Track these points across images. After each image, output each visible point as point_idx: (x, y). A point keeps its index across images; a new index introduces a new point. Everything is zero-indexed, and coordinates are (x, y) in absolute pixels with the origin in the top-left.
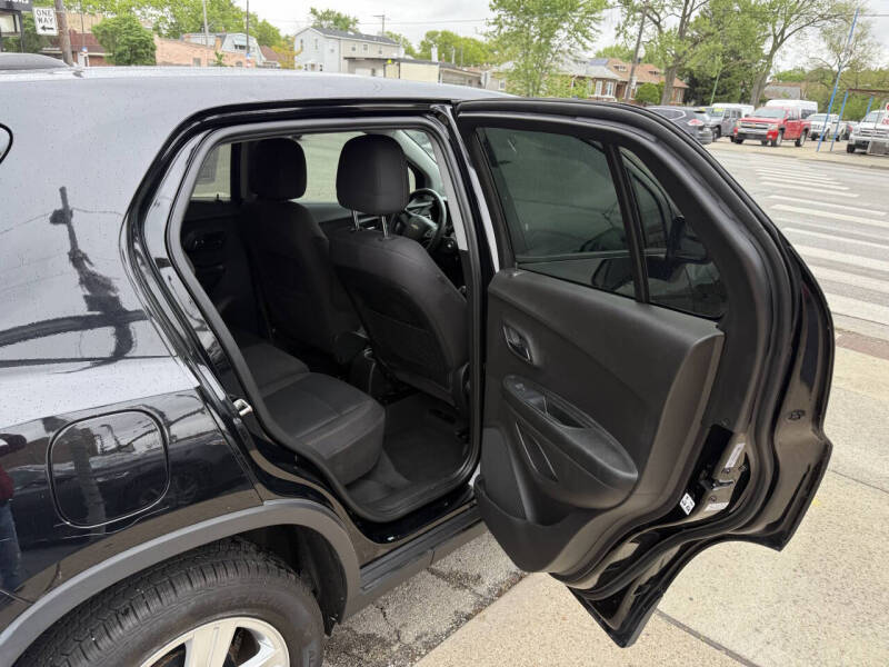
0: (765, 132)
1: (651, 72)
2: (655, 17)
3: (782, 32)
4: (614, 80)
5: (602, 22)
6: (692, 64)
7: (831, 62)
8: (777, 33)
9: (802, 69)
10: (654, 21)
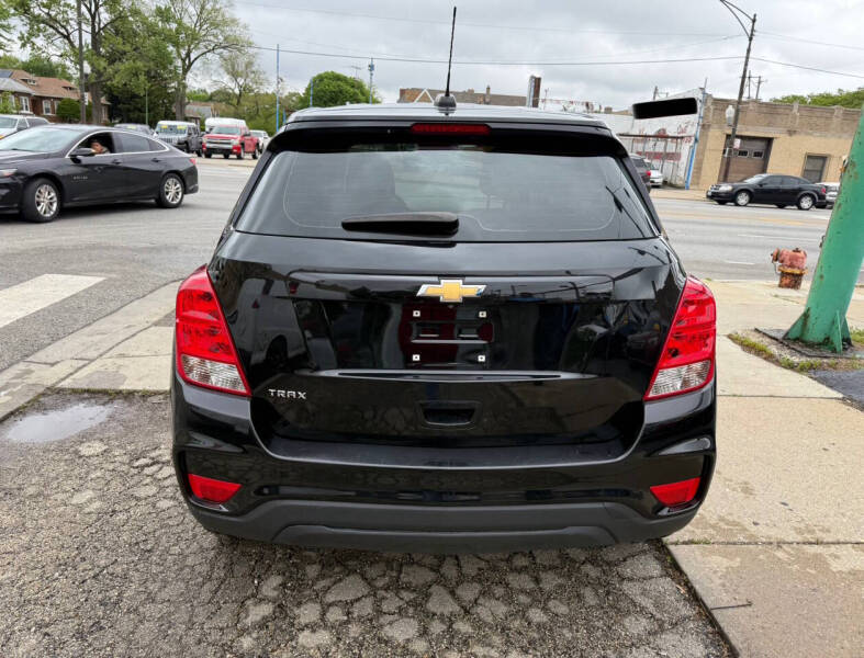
0: (230, 147)
1: (65, 87)
2: (62, 31)
3: (188, 55)
4: (28, 95)
5: (12, 31)
6: (117, 81)
7: (232, 85)
8: (183, 56)
9: (205, 91)
10: (62, 34)
